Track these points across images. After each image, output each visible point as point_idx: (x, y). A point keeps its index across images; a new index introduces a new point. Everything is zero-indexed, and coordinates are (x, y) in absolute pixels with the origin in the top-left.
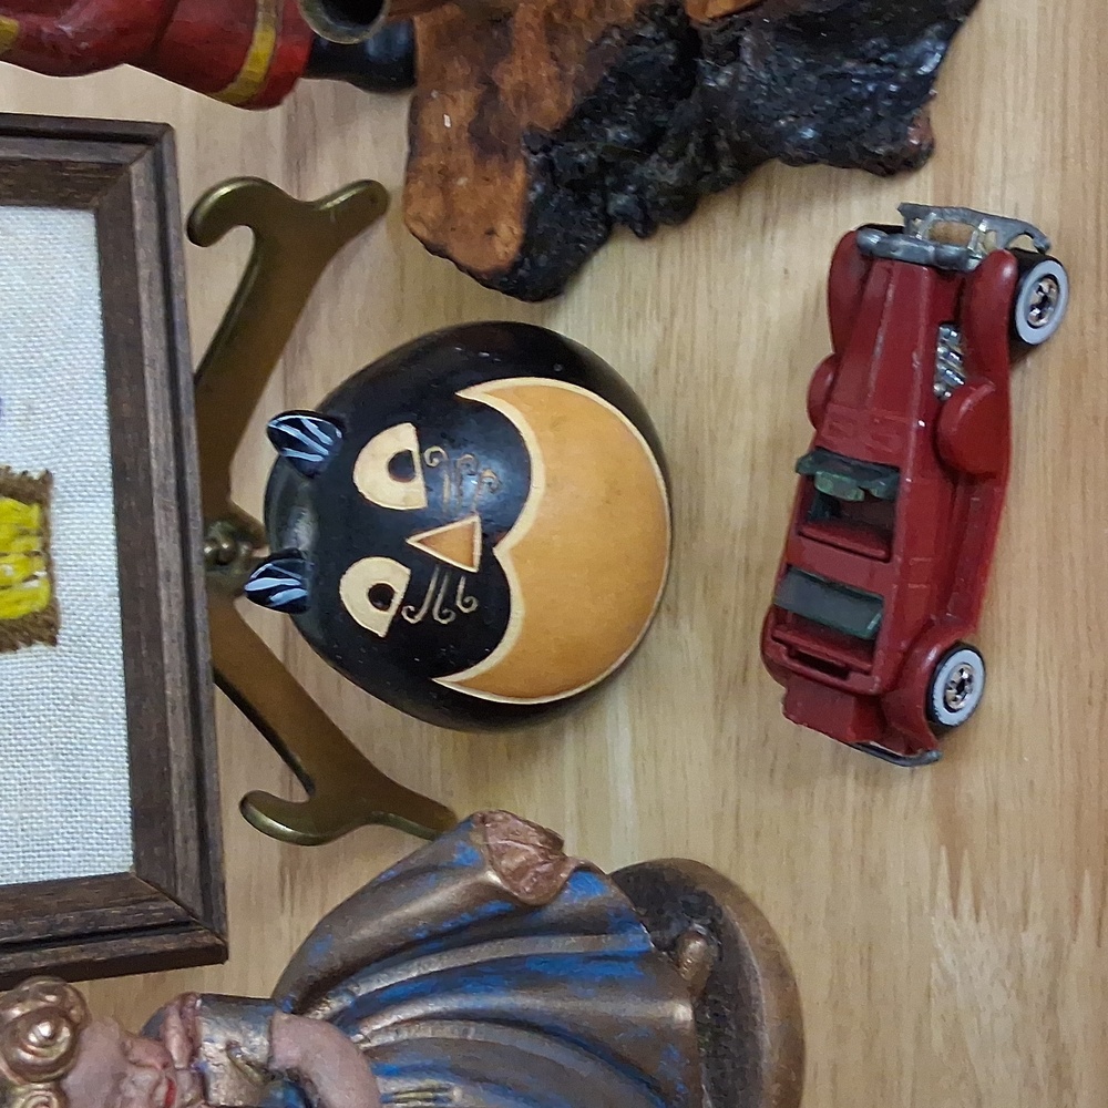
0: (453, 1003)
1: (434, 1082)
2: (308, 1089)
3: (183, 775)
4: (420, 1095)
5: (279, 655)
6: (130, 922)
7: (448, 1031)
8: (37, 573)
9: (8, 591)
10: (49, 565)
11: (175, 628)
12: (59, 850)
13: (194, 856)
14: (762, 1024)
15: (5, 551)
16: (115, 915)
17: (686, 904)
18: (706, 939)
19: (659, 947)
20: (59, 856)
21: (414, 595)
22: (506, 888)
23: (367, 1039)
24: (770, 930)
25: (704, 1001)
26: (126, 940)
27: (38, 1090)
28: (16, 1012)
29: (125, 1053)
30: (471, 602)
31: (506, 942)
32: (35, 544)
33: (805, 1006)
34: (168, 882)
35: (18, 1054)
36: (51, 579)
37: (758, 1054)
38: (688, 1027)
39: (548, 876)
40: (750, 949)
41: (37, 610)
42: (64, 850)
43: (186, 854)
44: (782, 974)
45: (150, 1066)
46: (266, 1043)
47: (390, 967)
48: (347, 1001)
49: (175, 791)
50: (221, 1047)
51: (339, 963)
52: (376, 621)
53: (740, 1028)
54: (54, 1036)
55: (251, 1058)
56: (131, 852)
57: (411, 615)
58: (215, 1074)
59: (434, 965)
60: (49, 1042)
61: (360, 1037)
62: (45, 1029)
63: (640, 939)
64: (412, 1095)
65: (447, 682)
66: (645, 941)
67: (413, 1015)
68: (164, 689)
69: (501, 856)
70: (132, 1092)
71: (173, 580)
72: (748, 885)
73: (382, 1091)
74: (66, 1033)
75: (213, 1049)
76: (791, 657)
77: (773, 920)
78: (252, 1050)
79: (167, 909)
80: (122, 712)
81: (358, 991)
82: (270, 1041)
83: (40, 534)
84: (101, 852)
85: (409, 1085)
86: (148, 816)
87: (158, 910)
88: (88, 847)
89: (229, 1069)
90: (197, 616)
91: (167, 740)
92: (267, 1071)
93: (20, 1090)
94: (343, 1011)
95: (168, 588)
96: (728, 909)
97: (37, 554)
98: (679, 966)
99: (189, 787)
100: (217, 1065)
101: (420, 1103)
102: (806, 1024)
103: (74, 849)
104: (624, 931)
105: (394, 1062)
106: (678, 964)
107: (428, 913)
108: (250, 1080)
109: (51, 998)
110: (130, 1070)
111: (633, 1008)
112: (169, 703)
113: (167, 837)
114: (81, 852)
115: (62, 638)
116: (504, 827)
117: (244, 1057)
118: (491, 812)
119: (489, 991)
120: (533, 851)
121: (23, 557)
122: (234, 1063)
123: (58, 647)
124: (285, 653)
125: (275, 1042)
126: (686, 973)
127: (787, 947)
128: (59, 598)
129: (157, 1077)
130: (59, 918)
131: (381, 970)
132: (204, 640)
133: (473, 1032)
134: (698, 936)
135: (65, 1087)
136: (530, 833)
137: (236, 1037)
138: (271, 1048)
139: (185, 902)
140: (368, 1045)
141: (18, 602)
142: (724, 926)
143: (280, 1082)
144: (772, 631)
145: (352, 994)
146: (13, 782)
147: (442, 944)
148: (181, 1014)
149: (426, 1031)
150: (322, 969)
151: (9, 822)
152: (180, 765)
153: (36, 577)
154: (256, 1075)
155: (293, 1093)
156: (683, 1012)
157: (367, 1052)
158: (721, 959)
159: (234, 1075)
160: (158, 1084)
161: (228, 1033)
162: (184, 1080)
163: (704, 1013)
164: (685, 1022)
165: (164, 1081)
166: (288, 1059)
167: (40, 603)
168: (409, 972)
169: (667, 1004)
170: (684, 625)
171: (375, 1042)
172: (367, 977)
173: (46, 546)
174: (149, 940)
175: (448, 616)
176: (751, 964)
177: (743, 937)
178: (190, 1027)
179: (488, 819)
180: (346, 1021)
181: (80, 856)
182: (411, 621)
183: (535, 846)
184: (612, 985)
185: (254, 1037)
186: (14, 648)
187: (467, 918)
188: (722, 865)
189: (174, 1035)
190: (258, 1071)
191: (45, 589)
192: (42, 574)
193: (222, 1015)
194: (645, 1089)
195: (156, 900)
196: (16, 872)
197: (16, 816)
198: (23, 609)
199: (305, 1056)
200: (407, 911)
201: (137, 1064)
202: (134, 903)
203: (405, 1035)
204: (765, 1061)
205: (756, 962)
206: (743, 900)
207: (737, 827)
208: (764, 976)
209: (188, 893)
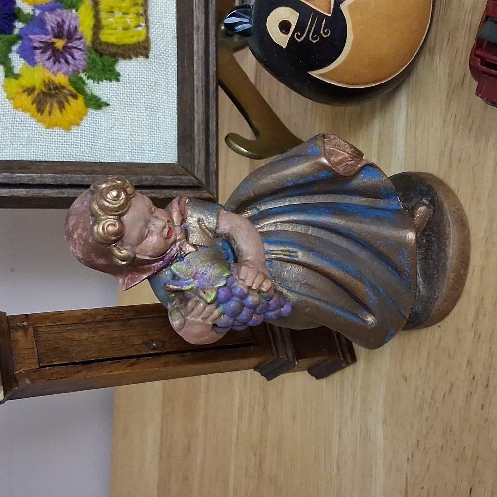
0: (302, 217)
1: (291, 249)
2: (233, 242)
3: (200, 122)
4: (283, 253)
5: (253, 80)
6: (174, 183)
7: (299, 229)
8: (141, 24)
9: (128, 31)
10: (147, 21)
11: (200, 54)
12: (146, 150)
13: (203, 158)
14: (450, 245)
15: (128, 12)
16: (168, 179)
17: (421, 190)
18: (428, 207)
19: (405, 208)
20: (146, 153)
21: (300, 27)
22: (330, 165)
23: (262, 228)
24: (460, 205)
25: (424, 235)
26: (172, 191)
27: (110, 218)
28: (104, 186)
29: (151, 213)
30: (327, 32)
31: (331, 196)
32: (141, 11)
33: (472, 240)
34: (191, 169)
35: (102, 202)
36: (147, 27)
37: (446, 259)
38: (413, 242)
39: (352, 165)
40: (448, 212)
41: (141, 41)
42: (149, 151)
43: (199, 156)
44: (463, 224)
45: (162, 219)
46: (215, 221)
47: (276, 199)
48: (255, 212)
49: (196, 128)
50: (196, 219)
51: (253, 194)
52: (281, 39)
53: (439, 247)
54: (118, 196)
55: (208, 226)
56: (177, 155)
57: (299, 37)
58: (192, 231)
59: (296, 201)
60: (116, 199)
61: (259, 226)
62: (114, 193)
63: (396, 203)
64: (280, 253)
65: (315, 73)
66: (398, 204)
67: (284, 220)
68: (194, 82)
69: (332, 155)
70: (153, 228)
71: (200, 31)
72: (453, 185)
73: (266, 249)
74: (123, 196)
75: (192, 220)
76: (481, 64)
77: (462, 201)
78: (209, 223)
79: (190, 180)
80: (176, 92)
81: (261, 208)
82: (218, 220)
83: (143, 6)
84: (164, 154)
85: (278, 248)
86: (185, 139)
87: (187, 180)
88: (159, 151)
89: (199, 229)
90: (210, 49)
91: (194, 105)
92: (215, 233)
93: (103, 217)
94: (254, 216)
95: (198, 35)
96: (440, 193)
97: (141, 15)
98: (413, 217)
99: (202, 127)
100: (194, 227)
101: (282, 256)
102: (472, 249)
103: (153, 151)
104: (388, 198)
105: (274, 238)
106: (413, 216)
107: (293, 174)
108: (208, 236)
109: (119, 182)
110: (153, 219)
111: (387, 231)
112: (195, 89)
113: (192, 148)
114: (155, 152)
115: (151, 55)
116: (334, 142)
117: (205, 225)
118: (328, 134)
119: (320, 214)
120: (347, 155)
121: (135, 16)
122: (201, 227)
123: (149, 59)
124: (256, 80)
125: (219, 221)
126: (417, 220)
127: (467, 213)
128: (150, 37)
129: (164, 224)
130: (144, 177)
131: (272, 200)
132: (213, 60)
133: (310, 231)
134: (424, 204)
135: (122, 220)
136: (346, 147)
137: (202, 216)
138: (217, 223)
139: (198, 177)
140: (262, 230)
141: (133, 37)
142: (438, 200)
143: (221, 239)
144: (475, 51)
145: (258, 209)
146: (127, 118)
147: (301, 192)
148: (179, 203)
149: (289, 227)
150: (245, 196)
151: (125, 135)
152: (199, 117)
153: (140, 26)
154: (210, 234)
155: (226, 245)
156: (411, 236)
157: (261, 233)
158: (433, 216)
159: (200, 232)
160: (165, 227)
161: (199, 215)
162: (178, 230)
163: (423, 239)
164: (411, 240)
165: (168, 227)
166: (224, 229)
167: (142, 38)
168: (284, 203)
169: (403, 231)
170: (437, 58)
171: (265, 229)
172: (266, 203)
173: (146, 12)
174: (182, 192)
175: (316, 39)
176: (447, 218)
177: (446, 205)
178: (183, 209)
179: (326, 136)
180: (254, 220)
181: (155, 154)
182: (299, 41)
183: (348, 153)
184: (379, 220)
185: (211, 217)
186: (130, 58)
187: (311, 178)
188: (441, 176)
189: (175, 211)
190: (210, 231)
191: (144, 31)
192: (143, 25)
193: (196, 206)
194: (390, 269)
195: (186, 175)
196: (128, 158)
197: (128, 133)
198: (134, 40)
199: (232, 228)
200: (284, 172)
201: (156, 218)
202: (176, 175)
203: (279, 228)
204: (449, 262)
205: (450, 218)
206: (448, 190)
207: (451, 157)
208: (453, 224)
209: (200, 174)
